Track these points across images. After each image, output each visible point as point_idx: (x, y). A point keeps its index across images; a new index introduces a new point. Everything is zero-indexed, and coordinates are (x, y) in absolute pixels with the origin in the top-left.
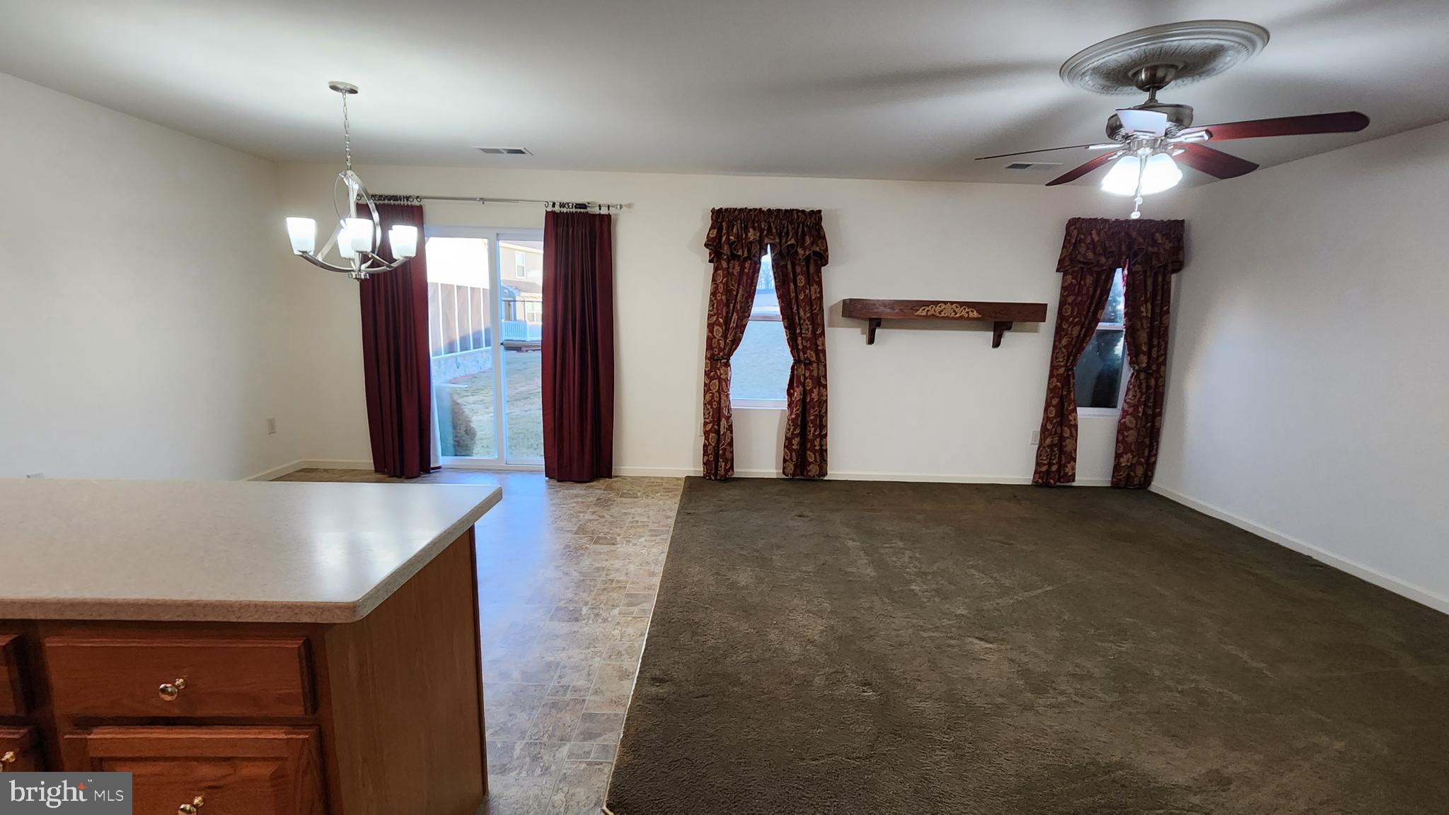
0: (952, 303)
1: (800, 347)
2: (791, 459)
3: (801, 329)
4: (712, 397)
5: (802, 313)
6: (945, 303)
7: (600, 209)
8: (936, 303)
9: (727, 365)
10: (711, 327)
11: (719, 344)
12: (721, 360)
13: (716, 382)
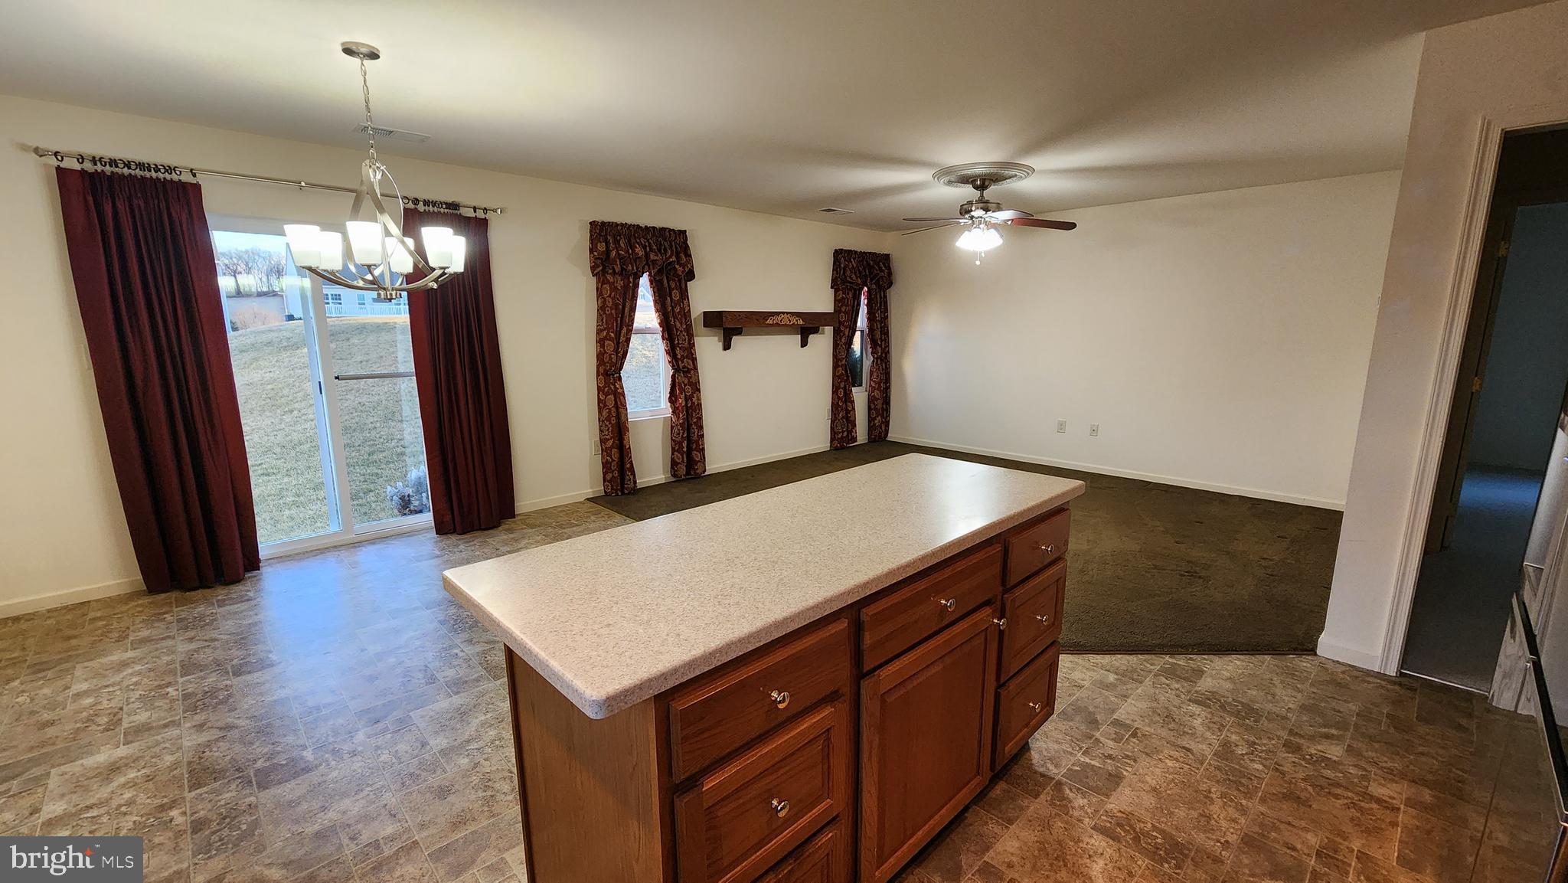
0: (788, 313)
1: (679, 357)
2: (683, 461)
3: (678, 340)
4: (610, 412)
5: (678, 324)
6: (783, 313)
7: (475, 212)
8: (778, 314)
9: (620, 378)
10: (601, 342)
11: (611, 359)
12: (613, 375)
13: (611, 397)
